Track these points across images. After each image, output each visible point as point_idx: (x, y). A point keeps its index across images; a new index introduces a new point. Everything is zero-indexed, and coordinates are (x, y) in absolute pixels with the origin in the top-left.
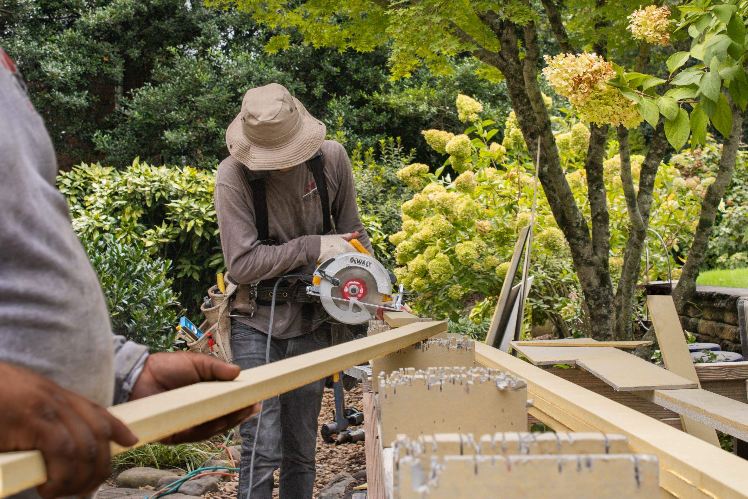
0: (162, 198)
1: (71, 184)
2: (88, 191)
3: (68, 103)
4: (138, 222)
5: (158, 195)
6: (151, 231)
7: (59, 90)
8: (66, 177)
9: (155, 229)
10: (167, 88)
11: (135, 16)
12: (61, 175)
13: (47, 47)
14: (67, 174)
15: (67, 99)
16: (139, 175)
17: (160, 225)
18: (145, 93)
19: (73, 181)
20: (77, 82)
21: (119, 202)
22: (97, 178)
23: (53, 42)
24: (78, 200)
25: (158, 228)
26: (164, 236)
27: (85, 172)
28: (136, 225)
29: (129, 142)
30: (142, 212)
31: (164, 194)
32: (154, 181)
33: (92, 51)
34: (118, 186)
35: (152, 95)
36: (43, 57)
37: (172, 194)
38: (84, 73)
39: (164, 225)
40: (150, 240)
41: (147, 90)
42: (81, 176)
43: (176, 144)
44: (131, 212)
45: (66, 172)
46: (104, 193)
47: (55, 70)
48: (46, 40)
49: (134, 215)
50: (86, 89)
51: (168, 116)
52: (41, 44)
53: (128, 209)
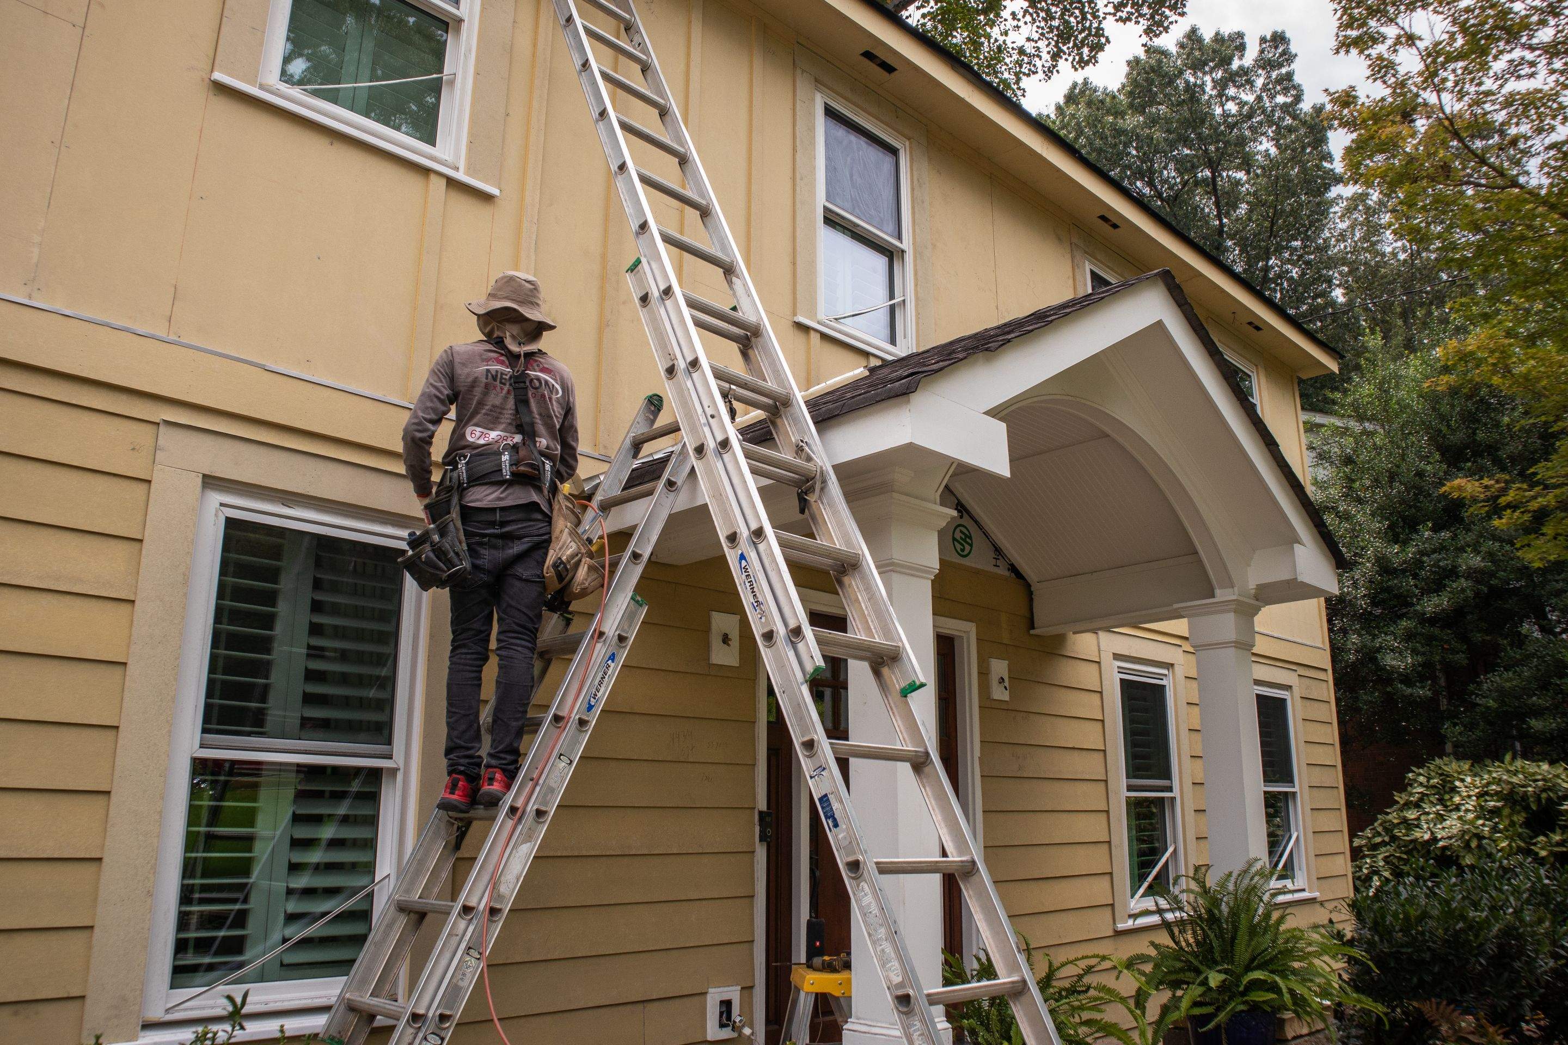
0: (1549, 799)
1: (1428, 781)
2: (1447, 789)
3: (1411, 695)
4: (1521, 826)
5: (1544, 795)
6: (1541, 838)
7: (1402, 682)
8: (1420, 774)
9: (1546, 836)
10: (1523, 672)
11: (1474, 598)
12: (1414, 772)
13: (1380, 640)
14: (1421, 771)
15: (1409, 691)
16: (1515, 773)
17: (1553, 831)
18: (1498, 678)
19: (1429, 779)
20: (1418, 673)
21: (1492, 803)
22: (1455, 775)
23: (1386, 634)
24: (1438, 799)
25: (1551, 835)
26: (1558, 844)
27: (1440, 768)
28: (1520, 830)
29: (1483, 731)
30: (1524, 815)
31: (1551, 794)
32: (1538, 780)
33: (1430, 639)
34: (1488, 784)
35: (1507, 681)
36: (1379, 650)
37: (1560, 794)
38: (1425, 663)
39: (1558, 831)
40: (1542, 848)
41: (1500, 676)
42: (1437, 773)
43: (1544, 733)
44: (1510, 816)
45: (1418, 768)
46: (1471, 793)
47: (1394, 663)
48: (1380, 632)
49: (1515, 818)
50: (1427, 679)
51: (1530, 702)
52: (1374, 637)
53: (1506, 811)
